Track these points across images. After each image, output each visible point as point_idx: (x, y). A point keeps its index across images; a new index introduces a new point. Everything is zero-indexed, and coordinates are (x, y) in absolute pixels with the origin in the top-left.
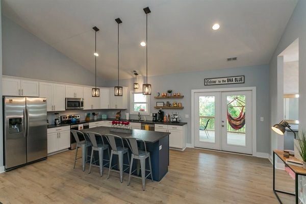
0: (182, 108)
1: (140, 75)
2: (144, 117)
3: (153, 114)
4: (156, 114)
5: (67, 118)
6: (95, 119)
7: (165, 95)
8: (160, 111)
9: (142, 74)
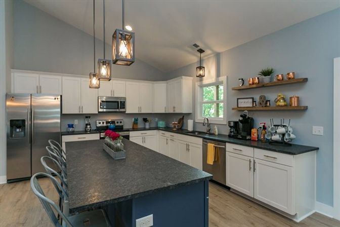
0: (301, 110)
1: (208, 52)
2: (216, 127)
3: (229, 122)
4: (236, 123)
5: (103, 123)
6: (147, 127)
7: (257, 81)
8: (244, 116)
9: (210, 49)
